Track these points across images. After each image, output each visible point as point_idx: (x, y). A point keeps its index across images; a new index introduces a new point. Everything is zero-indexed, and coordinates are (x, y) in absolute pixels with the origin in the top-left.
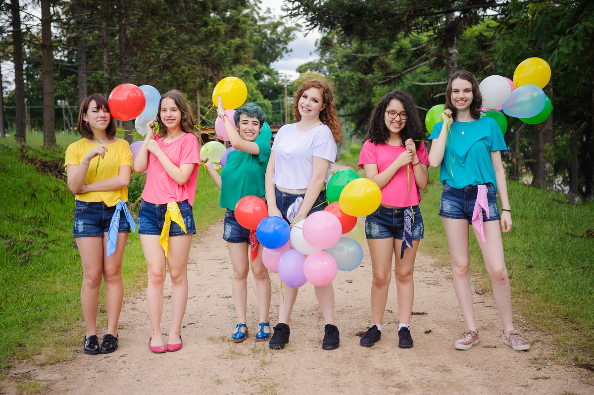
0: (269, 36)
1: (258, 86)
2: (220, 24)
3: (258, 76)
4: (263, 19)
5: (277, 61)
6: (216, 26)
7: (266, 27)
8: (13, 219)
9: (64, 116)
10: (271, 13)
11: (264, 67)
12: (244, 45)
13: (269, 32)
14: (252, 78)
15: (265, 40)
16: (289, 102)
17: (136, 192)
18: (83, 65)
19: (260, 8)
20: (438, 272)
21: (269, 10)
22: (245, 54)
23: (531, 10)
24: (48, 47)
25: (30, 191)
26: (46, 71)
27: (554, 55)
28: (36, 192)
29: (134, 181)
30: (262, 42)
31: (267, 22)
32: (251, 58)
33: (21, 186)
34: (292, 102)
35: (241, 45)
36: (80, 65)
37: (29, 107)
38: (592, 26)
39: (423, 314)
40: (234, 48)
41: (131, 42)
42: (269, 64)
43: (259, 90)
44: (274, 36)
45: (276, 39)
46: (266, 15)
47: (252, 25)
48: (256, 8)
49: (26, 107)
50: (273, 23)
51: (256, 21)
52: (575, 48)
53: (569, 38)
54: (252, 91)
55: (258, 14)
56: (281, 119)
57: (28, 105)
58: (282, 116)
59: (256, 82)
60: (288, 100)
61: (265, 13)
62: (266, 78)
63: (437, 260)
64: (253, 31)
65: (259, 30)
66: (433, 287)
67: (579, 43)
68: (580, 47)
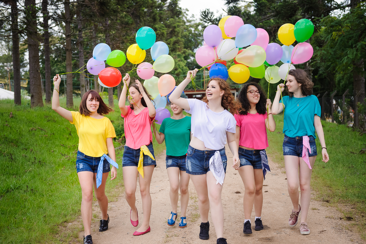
0: (193, 32)
1: (187, 64)
2: (164, 30)
3: (186, 58)
4: (190, 21)
5: (199, 48)
6: (162, 31)
7: (191, 26)
8: (64, 146)
9: (65, 85)
10: (194, 17)
11: (190, 51)
12: (178, 41)
13: (193, 29)
14: (183, 59)
15: (191, 35)
16: (206, 74)
17: (122, 132)
18: (82, 56)
19: (187, 15)
20: (279, 170)
21: (193, 16)
22: (179, 45)
23: (334, 36)
24: (69, 50)
25: (68, 132)
26: (68, 64)
27: (345, 59)
28: (71, 133)
29: (121, 126)
30: (188, 36)
31: (193, 23)
32: (182, 48)
33: (64, 130)
34: (208, 74)
35: (177, 41)
36: (81, 56)
37: (43, 80)
38: (365, 43)
39: (266, 186)
40: (172, 44)
41: (115, 45)
42: (193, 50)
43: (187, 67)
44: (196, 32)
45: (198, 34)
46: (191, 19)
47: (183, 25)
48: (185, 15)
49: (42, 80)
50: (196, 24)
51: (185, 23)
52: (356, 55)
53: (354, 50)
54: (183, 67)
55: (186, 18)
56: (202, 85)
57: (42, 79)
58: (202, 83)
59: (185, 61)
60: (205, 73)
61: (191, 17)
62: (192, 58)
63: (281, 165)
64: (183, 29)
65: (186, 29)
66: (274, 176)
67: (359, 53)
68: (359, 55)
